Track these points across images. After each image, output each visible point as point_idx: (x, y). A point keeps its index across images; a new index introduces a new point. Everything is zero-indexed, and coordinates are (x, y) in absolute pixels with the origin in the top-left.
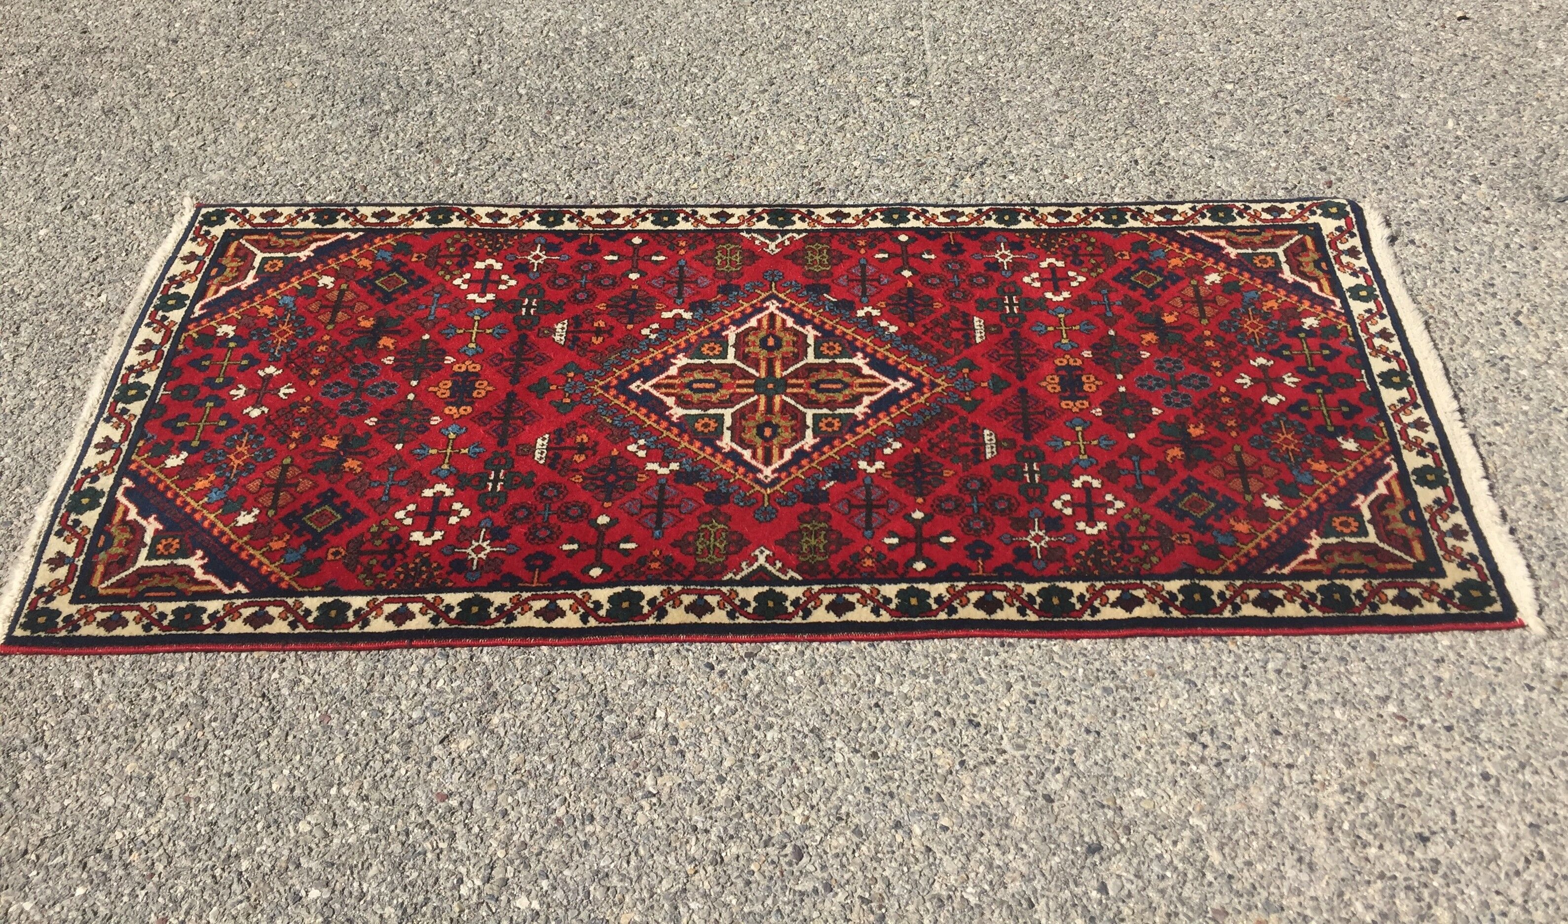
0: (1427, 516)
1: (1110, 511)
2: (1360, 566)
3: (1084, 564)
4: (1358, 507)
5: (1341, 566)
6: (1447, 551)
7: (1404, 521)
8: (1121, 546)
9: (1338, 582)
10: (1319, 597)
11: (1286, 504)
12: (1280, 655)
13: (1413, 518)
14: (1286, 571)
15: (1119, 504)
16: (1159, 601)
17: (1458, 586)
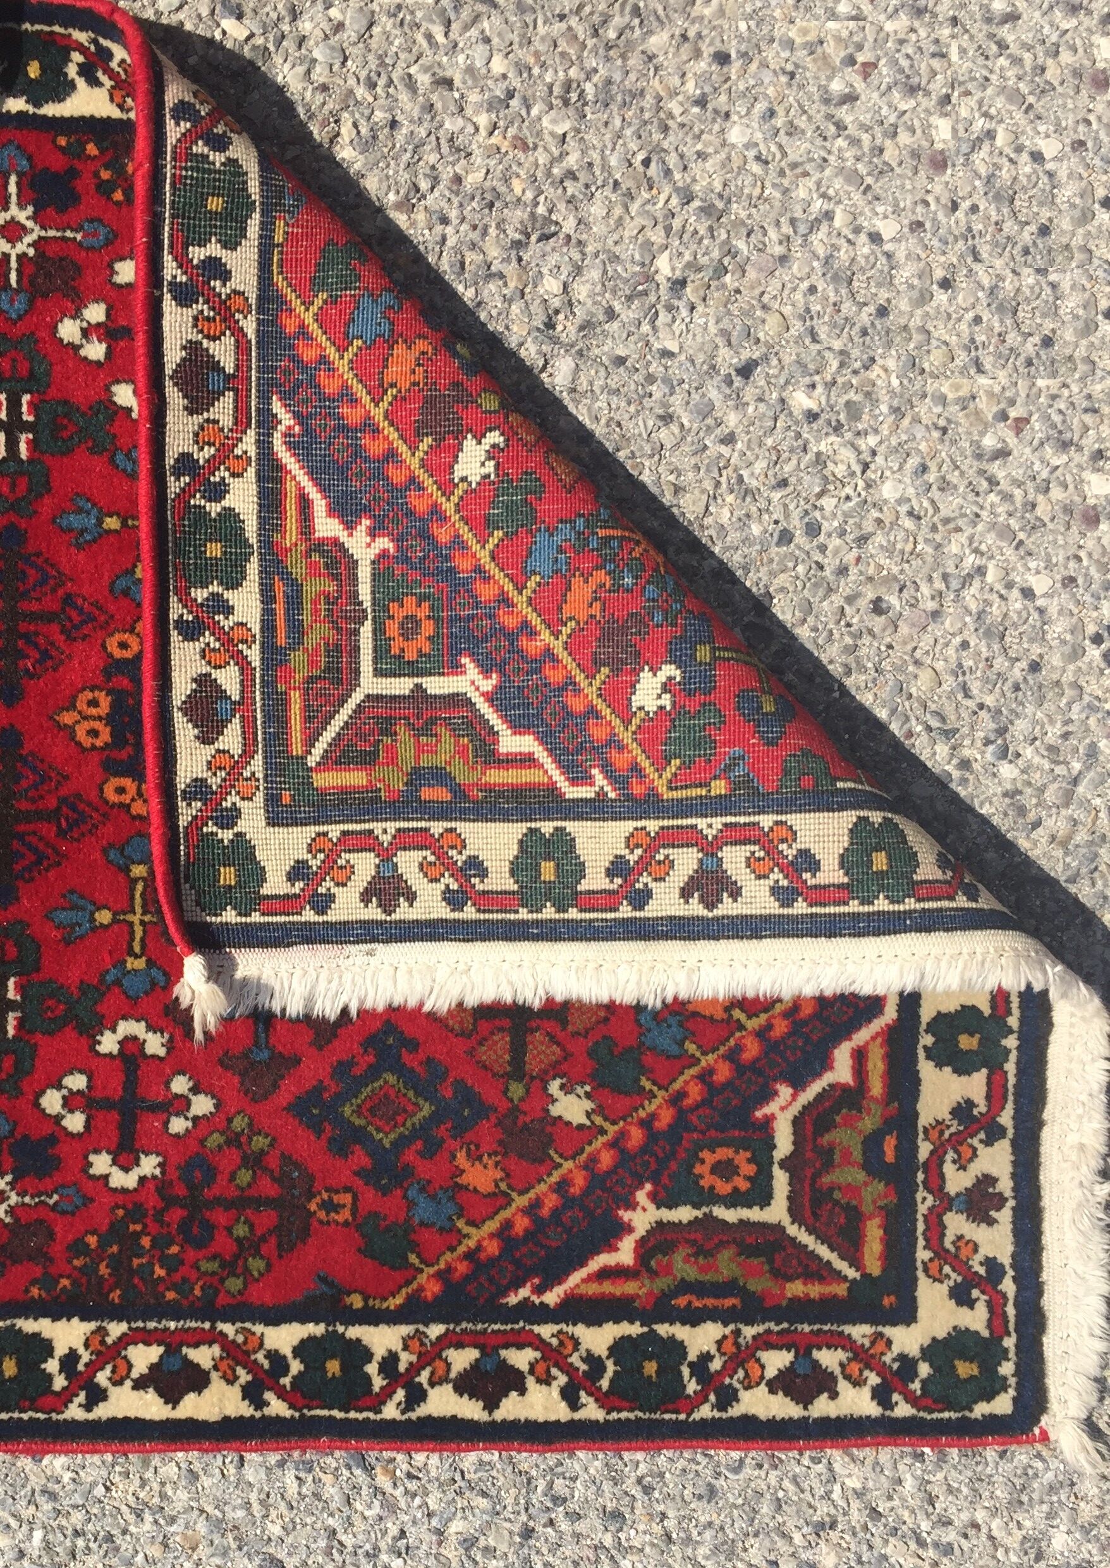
0: (924, 1149)
1: (178, 1125)
2: (729, 1288)
3: (87, 1271)
4: (770, 1119)
5: (685, 1287)
6: (941, 1254)
7: (866, 1166)
8: (185, 1227)
9: (663, 1329)
10: (611, 1368)
11: (600, 1110)
12: (483, 1503)
13: (890, 1156)
14: (552, 1298)
15: (202, 1105)
16: (244, 1376)
17: (935, 1350)
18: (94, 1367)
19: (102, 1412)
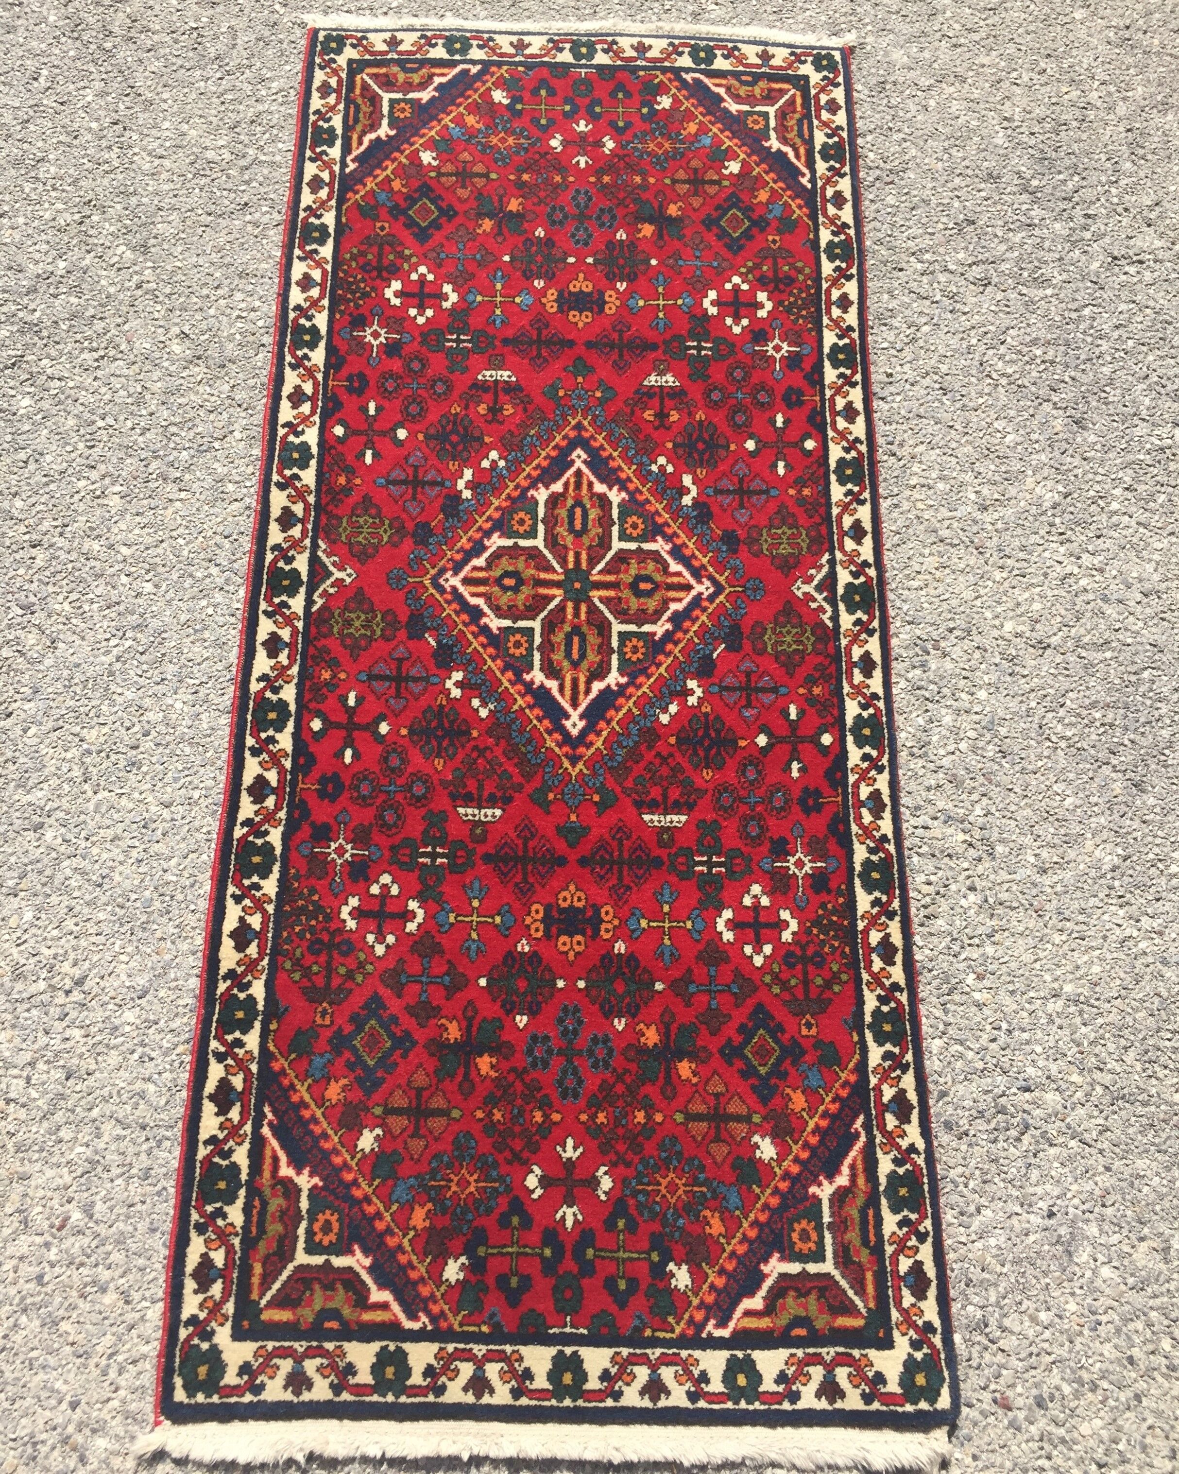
0: (330, 1346)
1: (370, 938)
2: (262, 1230)
3: (301, 896)
4: (352, 1253)
5: (264, 1204)
6: (270, 1356)
7: (323, 1310)
8: (319, 941)
9: (242, 1192)
10: (225, 1163)
11: (365, 1156)
12: (162, 1102)
13: (328, 1325)
14: (266, 1131)
15: (380, 950)
16: (240, 970)
17: (215, 1351)
18: (253, 898)
19: (230, 902)
